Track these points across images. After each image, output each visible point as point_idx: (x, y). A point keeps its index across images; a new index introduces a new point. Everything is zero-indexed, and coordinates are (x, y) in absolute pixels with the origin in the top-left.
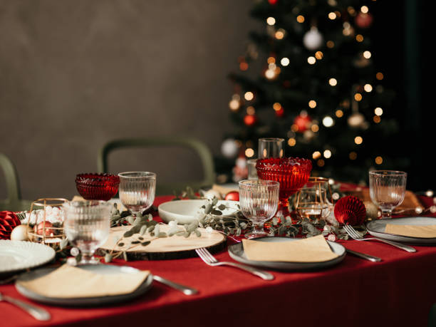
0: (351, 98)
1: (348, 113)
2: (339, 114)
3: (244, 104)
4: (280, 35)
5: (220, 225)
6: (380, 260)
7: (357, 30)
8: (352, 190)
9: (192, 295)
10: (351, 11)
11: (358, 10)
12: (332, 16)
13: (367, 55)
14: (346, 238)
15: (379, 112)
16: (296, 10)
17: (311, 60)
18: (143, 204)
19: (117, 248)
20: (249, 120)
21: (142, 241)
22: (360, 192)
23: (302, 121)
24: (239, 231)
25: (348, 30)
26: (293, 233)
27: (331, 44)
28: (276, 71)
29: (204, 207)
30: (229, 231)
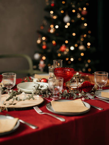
0: (80, 40)
1: (79, 45)
2: (76, 45)
3: (42, 41)
4: (55, 17)
5: (41, 93)
6: (102, 109)
7: (82, 16)
8: (85, 76)
9: (36, 129)
10: (80, 9)
11: (82, 9)
12: (74, 11)
13: (86, 25)
14: (88, 98)
15: (89, 44)
16: (61, 8)
17: (66, 27)
18: (11, 85)
19: (4, 106)
20: (44, 47)
21: (13, 103)
22: (88, 77)
23: (63, 48)
24: (48, 96)
25: (79, 16)
26: (68, 97)
27: (73, 21)
28: (54, 30)
29: (34, 86)
30: (44, 96)
